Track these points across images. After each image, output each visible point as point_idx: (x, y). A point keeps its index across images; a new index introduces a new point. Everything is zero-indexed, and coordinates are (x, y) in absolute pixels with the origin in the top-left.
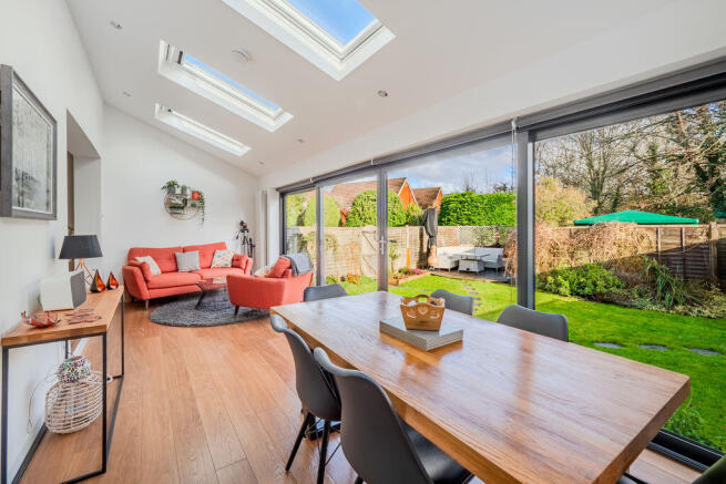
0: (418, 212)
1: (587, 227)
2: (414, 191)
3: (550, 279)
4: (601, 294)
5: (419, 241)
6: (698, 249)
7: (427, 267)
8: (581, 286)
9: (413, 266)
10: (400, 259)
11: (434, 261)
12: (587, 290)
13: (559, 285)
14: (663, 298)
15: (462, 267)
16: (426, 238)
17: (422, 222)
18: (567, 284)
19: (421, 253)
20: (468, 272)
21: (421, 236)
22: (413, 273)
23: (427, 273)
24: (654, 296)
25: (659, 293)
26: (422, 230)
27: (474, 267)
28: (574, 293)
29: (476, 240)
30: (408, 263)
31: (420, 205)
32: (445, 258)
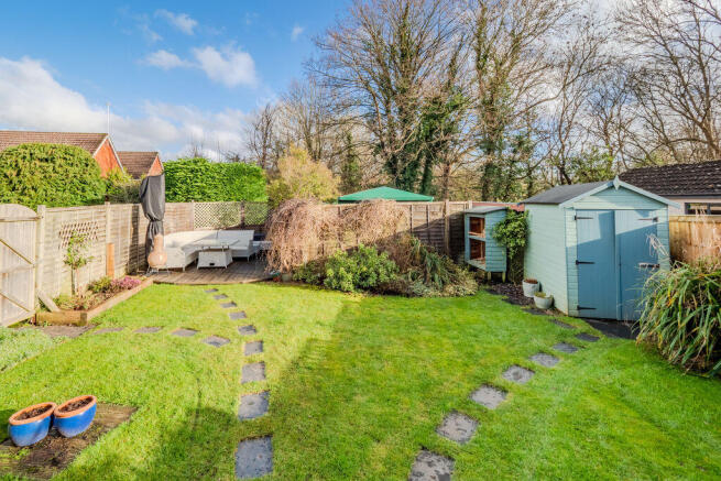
0: (126, 181)
1: (354, 204)
2: (119, 153)
3: (330, 272)
4: (385, 284)
5: (130, 229)
6: (439, 224)
7: (146, 268)
8: (364, 277)
9: (119, 274)
10: (91, 265)
11: (158, 259)
12: (371, 281)
13: (339, 278)
14: (433, 280)
15: (204, 262)
16: (144, 222)
17: (137, 196)
18: (350, 276)
19: (134, 248)
20: (212, 269)
21: (135, 219)
22: (121, 288)
23: (146, 282)
24: (425, 277)
25: (429, 275)
26: (136, 210)
27: (221, 260)
28: (358, 287)
29: (216, 221)
30: (109, 269)
31: (129, 172)
32: (178, 250)
